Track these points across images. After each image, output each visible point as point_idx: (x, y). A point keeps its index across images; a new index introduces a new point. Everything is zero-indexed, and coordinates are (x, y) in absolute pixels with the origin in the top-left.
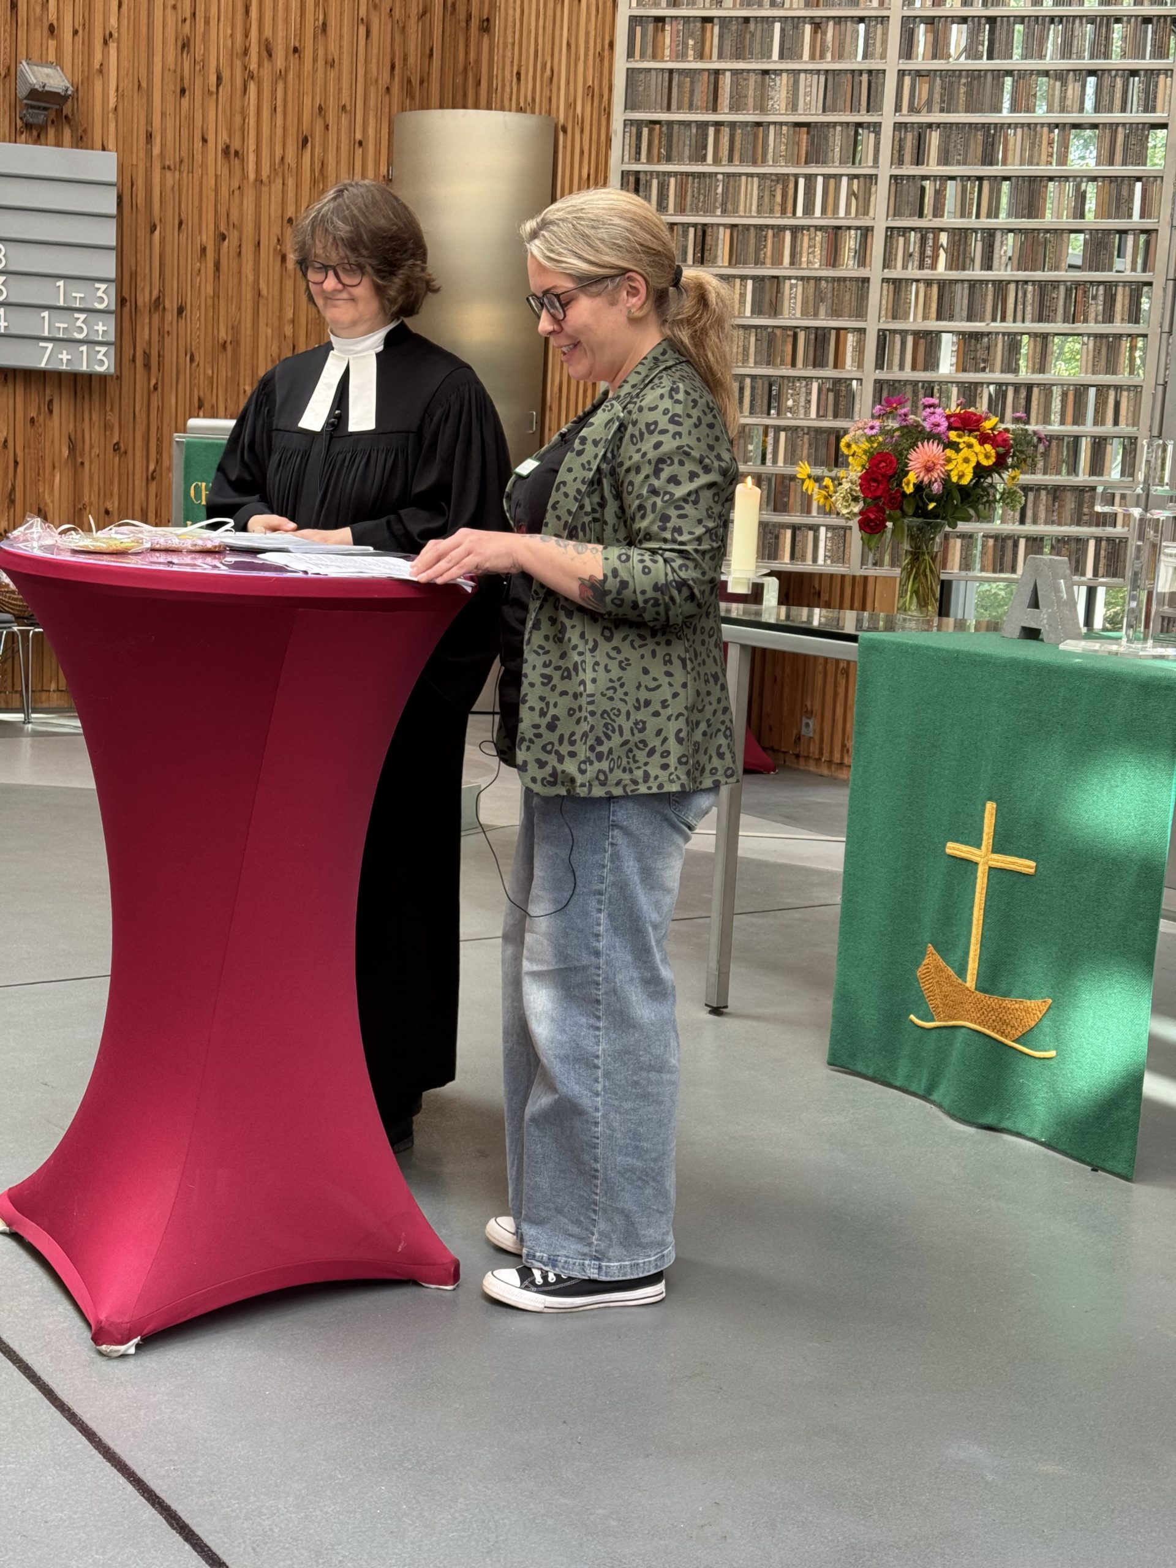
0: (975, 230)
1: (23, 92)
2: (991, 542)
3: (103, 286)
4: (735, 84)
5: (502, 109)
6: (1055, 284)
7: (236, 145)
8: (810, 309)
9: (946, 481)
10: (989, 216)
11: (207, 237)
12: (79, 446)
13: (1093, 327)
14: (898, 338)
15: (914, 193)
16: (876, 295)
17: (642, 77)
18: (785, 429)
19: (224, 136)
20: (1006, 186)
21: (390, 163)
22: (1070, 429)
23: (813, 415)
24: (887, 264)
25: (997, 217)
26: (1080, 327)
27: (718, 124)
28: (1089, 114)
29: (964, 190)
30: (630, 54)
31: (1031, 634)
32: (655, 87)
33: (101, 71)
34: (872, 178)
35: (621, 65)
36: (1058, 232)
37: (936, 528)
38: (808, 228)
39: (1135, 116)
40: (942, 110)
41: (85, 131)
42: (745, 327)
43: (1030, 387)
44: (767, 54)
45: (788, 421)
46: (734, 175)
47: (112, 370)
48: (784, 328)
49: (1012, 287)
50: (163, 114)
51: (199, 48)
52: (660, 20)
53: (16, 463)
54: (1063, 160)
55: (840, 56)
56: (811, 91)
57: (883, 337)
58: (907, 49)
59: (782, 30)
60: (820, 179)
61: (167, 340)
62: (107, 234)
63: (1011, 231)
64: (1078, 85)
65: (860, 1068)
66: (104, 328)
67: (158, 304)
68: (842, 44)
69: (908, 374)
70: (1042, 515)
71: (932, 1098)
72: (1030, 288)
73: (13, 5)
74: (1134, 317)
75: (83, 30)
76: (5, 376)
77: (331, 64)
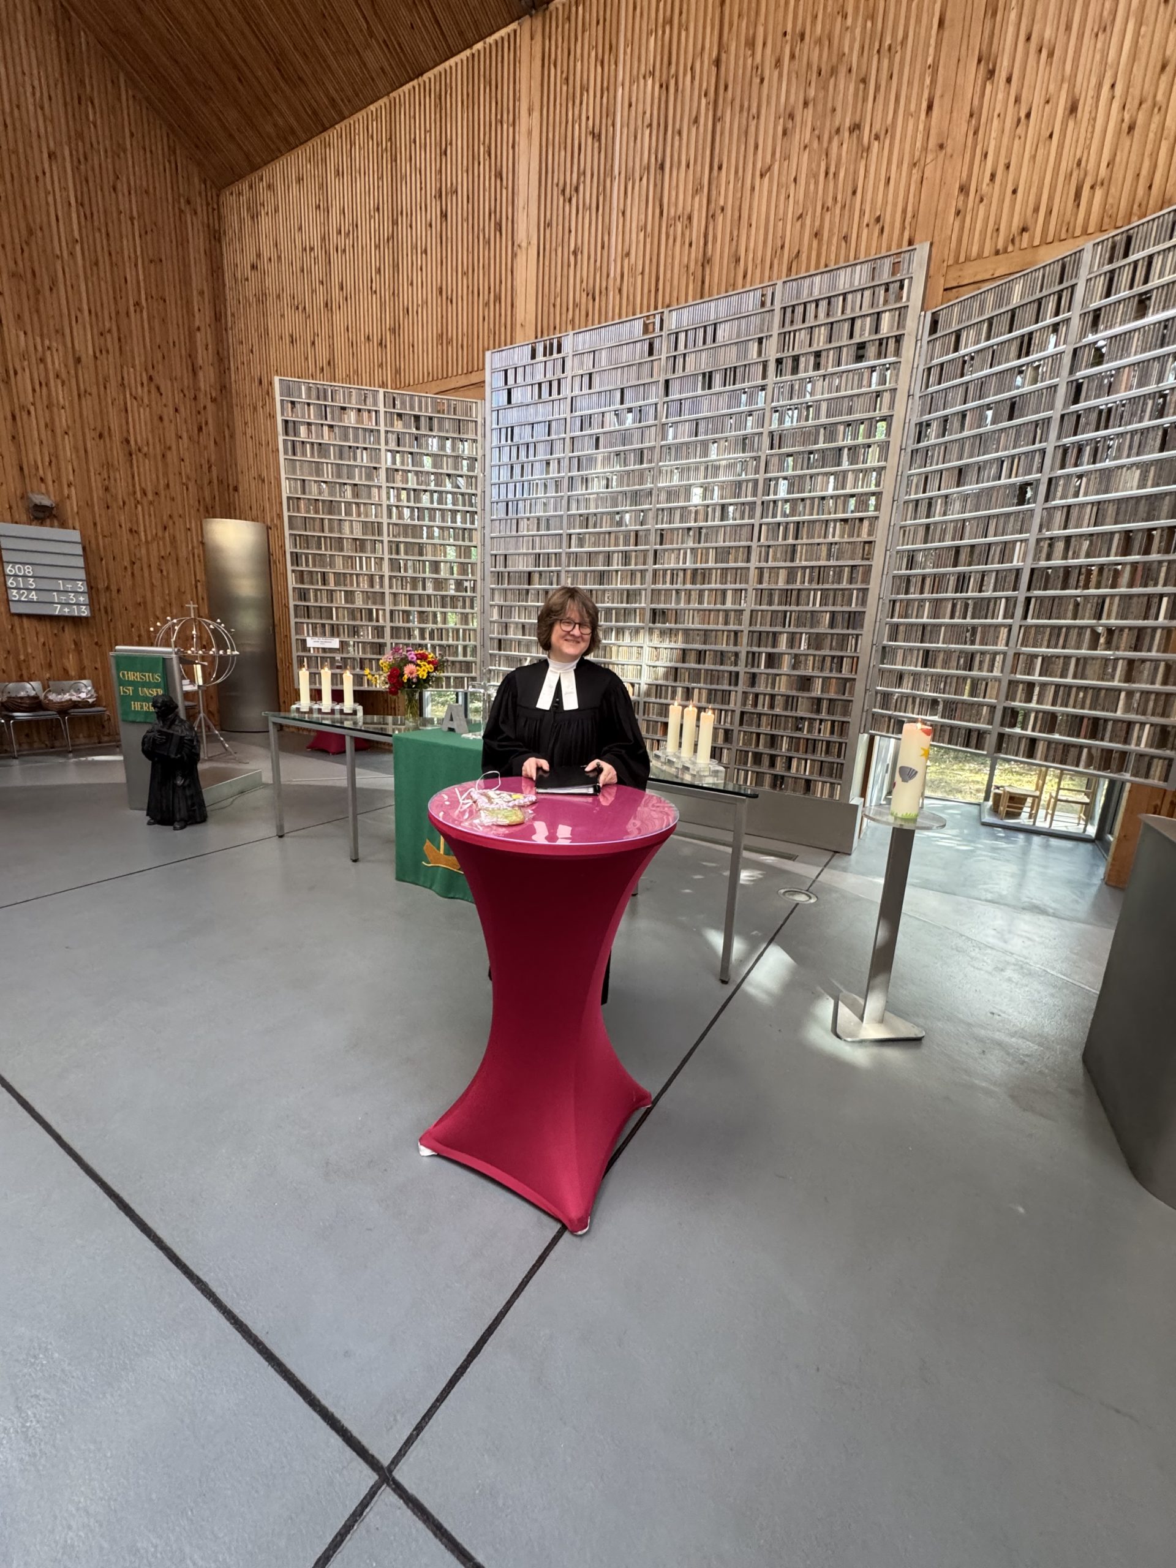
0: (419, 578)
1: (31, 505)
3: (81, 582)
4: (330, 524)
5: (246, 520)
6: (446, 596)
7: (135, 528)
8: (365, 602)
9: (418, 677)
10: (423, 573)
11: (127, 563)
12: (79, 643)
13: (459, 610)
14: (397, 612)
15: (397, 564)
16: (387, 598)
17: (294, 519)
18: (361, 643)
19: (129, 525)
20: (427, 563)
22: (455, 642)
23: (370, 637)
24: (391, 587)
25: (425, 573)
26: (455, 610)
27: (325, 537)
28: (452, 542)
29: (414, 564)
30: (289, 510)
31: (452, 730)
32: (300, 523)
33: (68, 497)
34: (382, 559)
35: (286, 513)
36: (446, 580)
37: (416, 693)
38: (362, 574)
39: (466, 542)
40: (404, 537)
41: (64, 522)
43: (442, 629)
44: (340, 514)
45: (361, 639)
46: (333, 555)
47: (90, 614)
48: (357, 608)
49: (433, 597)
50: (100, 516)
51: (113, 490)
52: (299, 499)
54: (445, 556)
55: (366, 516)
56: (357, 528)
57: (392, 612)
58: (390, 516)
59: (345, 506)
60: (364, 558)
61: (114, 602)
62: (80, 562)
63: (430, 578)
64: (448, 532)
65: (407, 878)
66: (82, 599)
67: (108, 588)
68: (367, 512)
71: (432, 888)
72: (438, 597)
73: (21, 469)
74: (472, 607)
75: (57, 480)
76: (40, 618)
77: (173, 499)
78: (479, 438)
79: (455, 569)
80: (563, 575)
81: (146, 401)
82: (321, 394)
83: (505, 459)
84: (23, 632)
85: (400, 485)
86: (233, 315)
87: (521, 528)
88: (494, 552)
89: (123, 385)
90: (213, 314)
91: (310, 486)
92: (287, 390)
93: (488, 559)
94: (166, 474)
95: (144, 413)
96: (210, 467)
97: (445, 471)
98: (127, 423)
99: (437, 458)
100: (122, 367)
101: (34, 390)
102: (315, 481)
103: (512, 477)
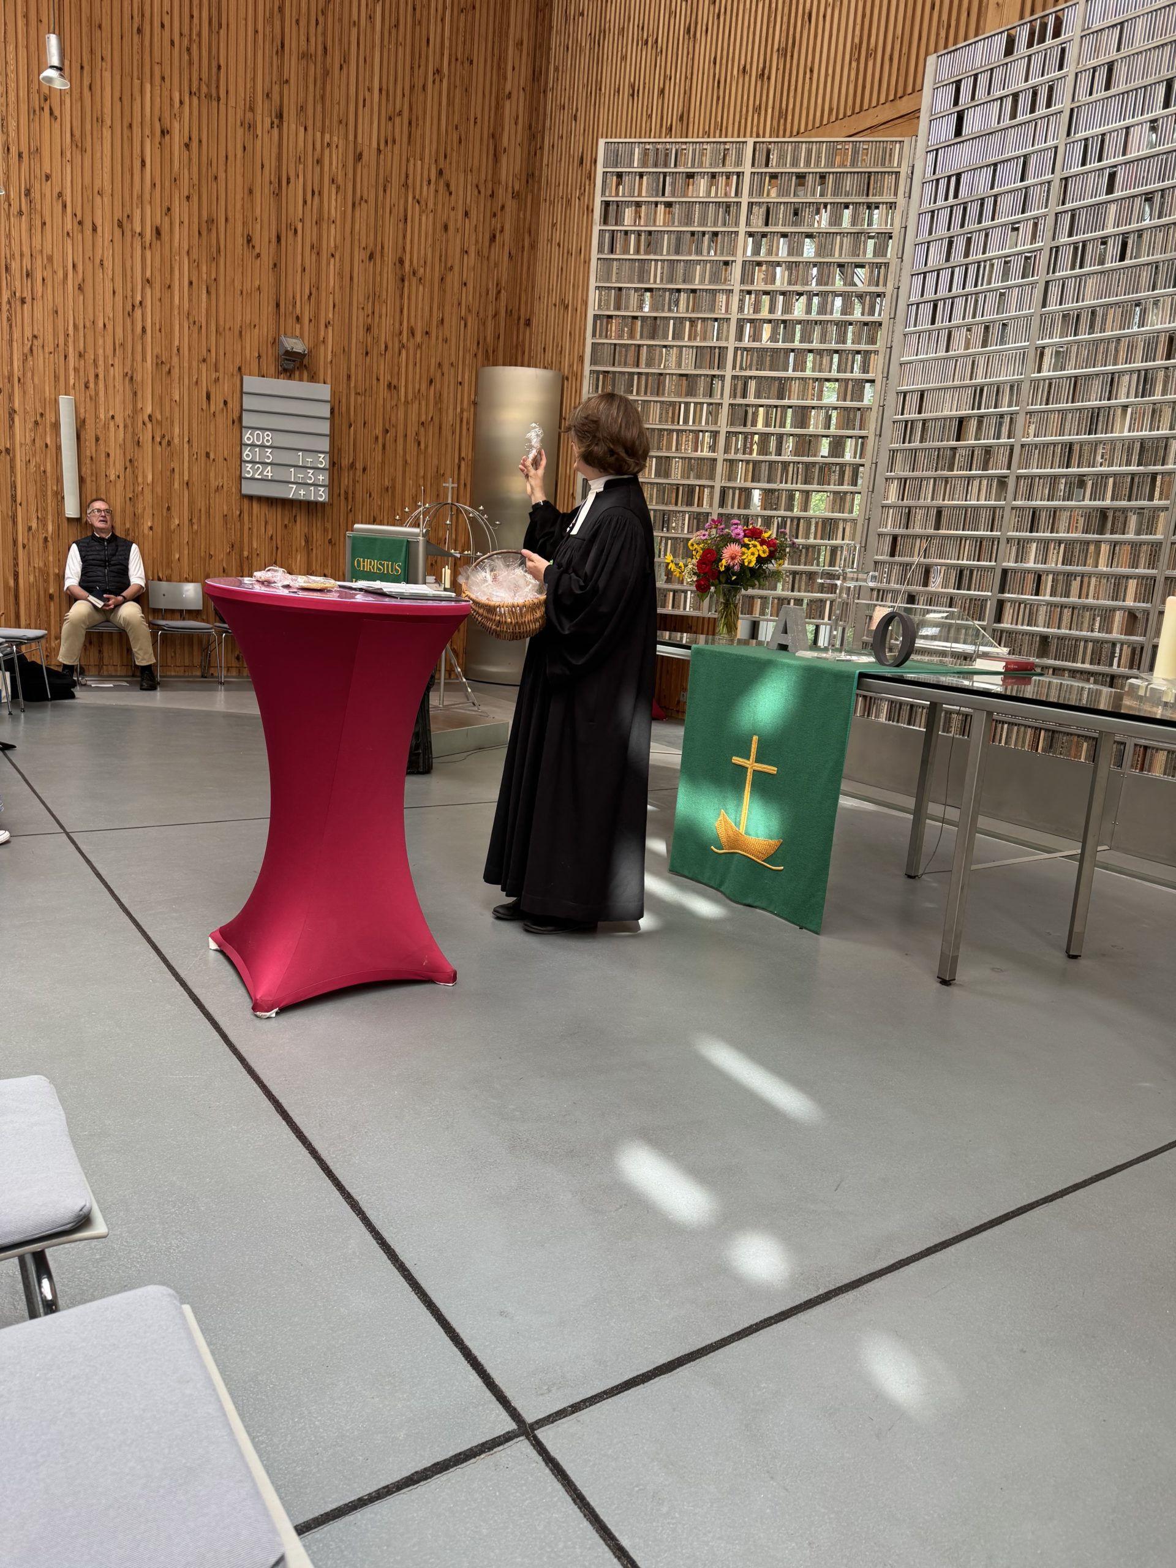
0: (773, 434)
1: (282, 352)
2: (776, 601)
3: (322, 456)
4: (649, 352)
5: (536, 367)
6: (814, 464)
7: (395, 382)
8: (685, 474)
9: (742, 565)
10: (780, 427)
11: (378, 431)
12: (310, 539)
13: (832, 487)
14: (731, 491)
15: (742, 414)
16: (720, 468)
17: (600, 347)
18: (671, 538)
19: (388, 377)
20: (790, 411)
21: (476, 395)
23: (686, 532)
24: (726, 451)
25: (784, 427)
26: (826, 487)
27: (639, 374)
28: (834, 374)
29: (767, 413)
30: (594, 335)
31: (783, 647)
32: (607, 352)
33: (324, 342)
34: (720, 405)
35: (589, 341)
36: (817, 436)
37: (737, 590)
38: (685, 431)
39: (857, 374)
40: (757, 370)
41: (315, 373)
42: (651, 484)
43: (799, 519)
44: (666, 337)
46: (647, 401)
47: (327, 500)
48: (672, 485)
49: (792, 465)
50: (356, 365)
51: (376, 331)
52: (610, 317)
53: (277, 548)
54: (820, 398)
55: (704, 339)
56: (689, 357)
57: (724, 491)
58: (740, 337)
59: (674, 324)
60: (692, 405)
61: (357, 485)
62: (325, 428)
63: (792, 435)
64: (828, 358)
65: (686, 873)
66: (322, 478)
67: (352, 466)
68: (705, 332)
69: (736, 511)
70: (803, 587)
71: (721, 889)
72: (800, 466)
73: (278, 305)
74: (854, 483)
75: (314, 320)
76: (271, 502)
77: (446, 341)
78: (901, 200)
79: (834, 421)
80: (1020, 420)
81: (431, 206)
82: (661, 157)
83: (941, 231)
84: (251, 521)
85: (763, 287)
86: (556, 69)
87: (954, 344)
88: (905, 388)
89: (406, 185)
90: (530, 72)
91: (628, 297)
92: (614, 157)
93: (892, 400)
94: (442, 306)
95: (427, 221)
96: (499, 292)
97: (836, 258)
98: (404, 237)
99: (824, 239)
100: (408, 160)
101: (305, 202)
102: (636, 289)
103: (948, 259)
